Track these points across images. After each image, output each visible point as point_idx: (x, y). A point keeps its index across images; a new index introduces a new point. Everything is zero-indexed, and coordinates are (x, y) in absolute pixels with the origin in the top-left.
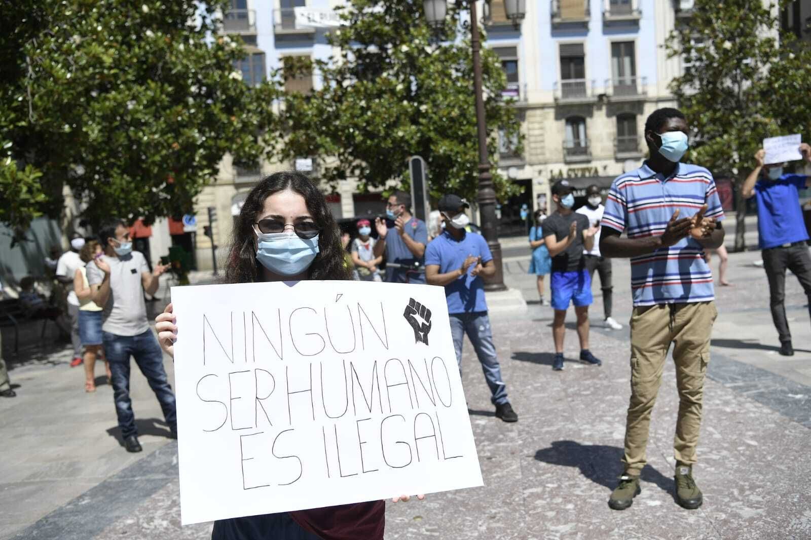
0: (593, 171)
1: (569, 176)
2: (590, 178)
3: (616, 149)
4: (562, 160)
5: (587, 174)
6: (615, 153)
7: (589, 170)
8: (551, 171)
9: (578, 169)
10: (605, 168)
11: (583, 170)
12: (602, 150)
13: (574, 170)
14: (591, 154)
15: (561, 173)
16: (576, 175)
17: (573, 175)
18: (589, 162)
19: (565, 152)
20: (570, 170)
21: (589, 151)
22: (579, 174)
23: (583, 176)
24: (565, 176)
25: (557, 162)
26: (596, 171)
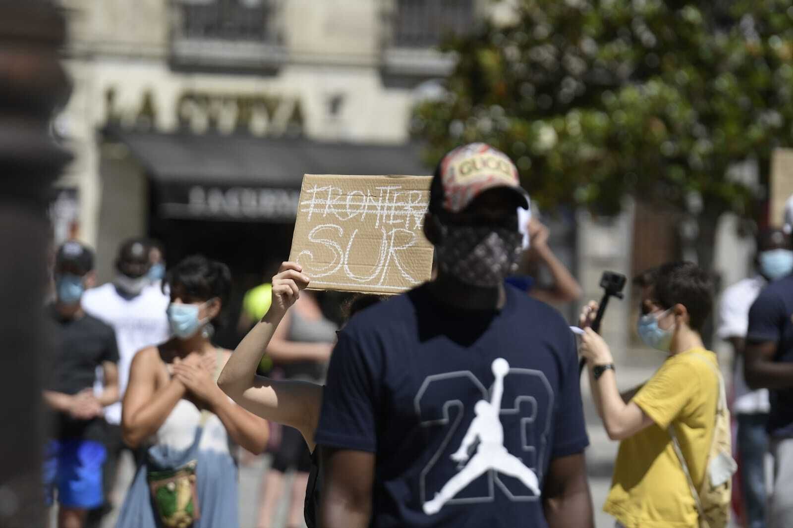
0: (283, 114)
1: (183, 122)
2: (269, 139)
3: (388, 30)
4: (159, 51)
5: (259, 124)
6: (383, 45)
7: (268, 105)
8: (110, 96)
9: (226, 99)
10: (335, 104)
11: (245, 104)
12: (331, 27)
13: (202, 99)
14: (280, 40)
15: (148, 107)
16: (213, 123)
17: (199, 121)
18: (269, 71)
19: (177, 17)
20: (188, 97)
21: (276, 23)
22: (228, 119)
23: (242, 128)
24: (166, 118)
25: (134, 57)
26: (297, 115)
